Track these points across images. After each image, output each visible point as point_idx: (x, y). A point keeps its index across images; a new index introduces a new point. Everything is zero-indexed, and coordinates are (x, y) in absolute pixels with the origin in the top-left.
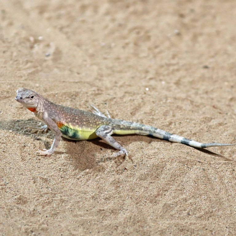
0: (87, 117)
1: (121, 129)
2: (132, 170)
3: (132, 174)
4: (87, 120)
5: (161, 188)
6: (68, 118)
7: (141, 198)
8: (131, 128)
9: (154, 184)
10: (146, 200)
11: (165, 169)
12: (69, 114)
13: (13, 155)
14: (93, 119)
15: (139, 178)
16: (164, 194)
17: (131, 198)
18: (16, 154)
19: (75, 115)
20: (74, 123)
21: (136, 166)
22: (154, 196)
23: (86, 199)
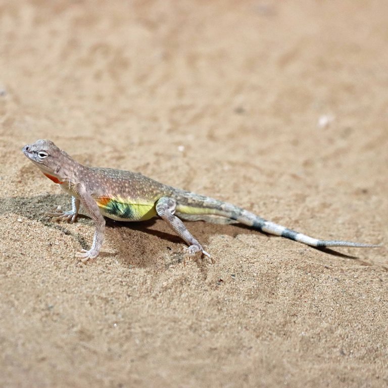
0: (139, 182)
1: (189, 205)
2: (232, 283)
3: (233, 289)
4: (141, 187)
5: (286, 311)
6: (115, 187)
7: (262, 328)
8: (204, 205)
9: (273, 305)
10: (271, 332)
11: (279, 280)
12: (114, 180)
13: (38, 259)
14: (148, 185)
15: (246, 295)
16: (292, 321)
17: (246, 328)
18: (43, 258)
19: (124, 181)
20: (125, 194)
21: (234, 276)
22: (280, 324)
23: (180, 330)
